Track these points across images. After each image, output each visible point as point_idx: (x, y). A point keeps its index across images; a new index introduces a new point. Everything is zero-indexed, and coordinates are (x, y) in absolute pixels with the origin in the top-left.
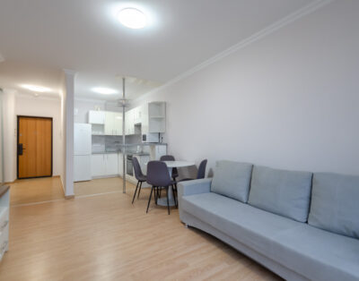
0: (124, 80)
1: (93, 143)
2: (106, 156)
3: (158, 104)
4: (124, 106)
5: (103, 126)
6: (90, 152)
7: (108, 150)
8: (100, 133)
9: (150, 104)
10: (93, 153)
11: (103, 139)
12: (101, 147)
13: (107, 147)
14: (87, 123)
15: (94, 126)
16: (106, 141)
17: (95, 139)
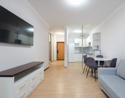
0: (82, 26)
1: (75, 50)
2: (79, 54)
3: (97, 34)
4: (82, 36)
5: (79, 44)
6: (74, 53)
7: (81, 52)
8: (78, 46)
9: (93, 34)
10: (75, 53)
11: (79, 48)
12: (78, 51)
13: (80, 51)
14: (74, 43)
15: (76, 44)
16: (80, 49)
17: (76, 48)
